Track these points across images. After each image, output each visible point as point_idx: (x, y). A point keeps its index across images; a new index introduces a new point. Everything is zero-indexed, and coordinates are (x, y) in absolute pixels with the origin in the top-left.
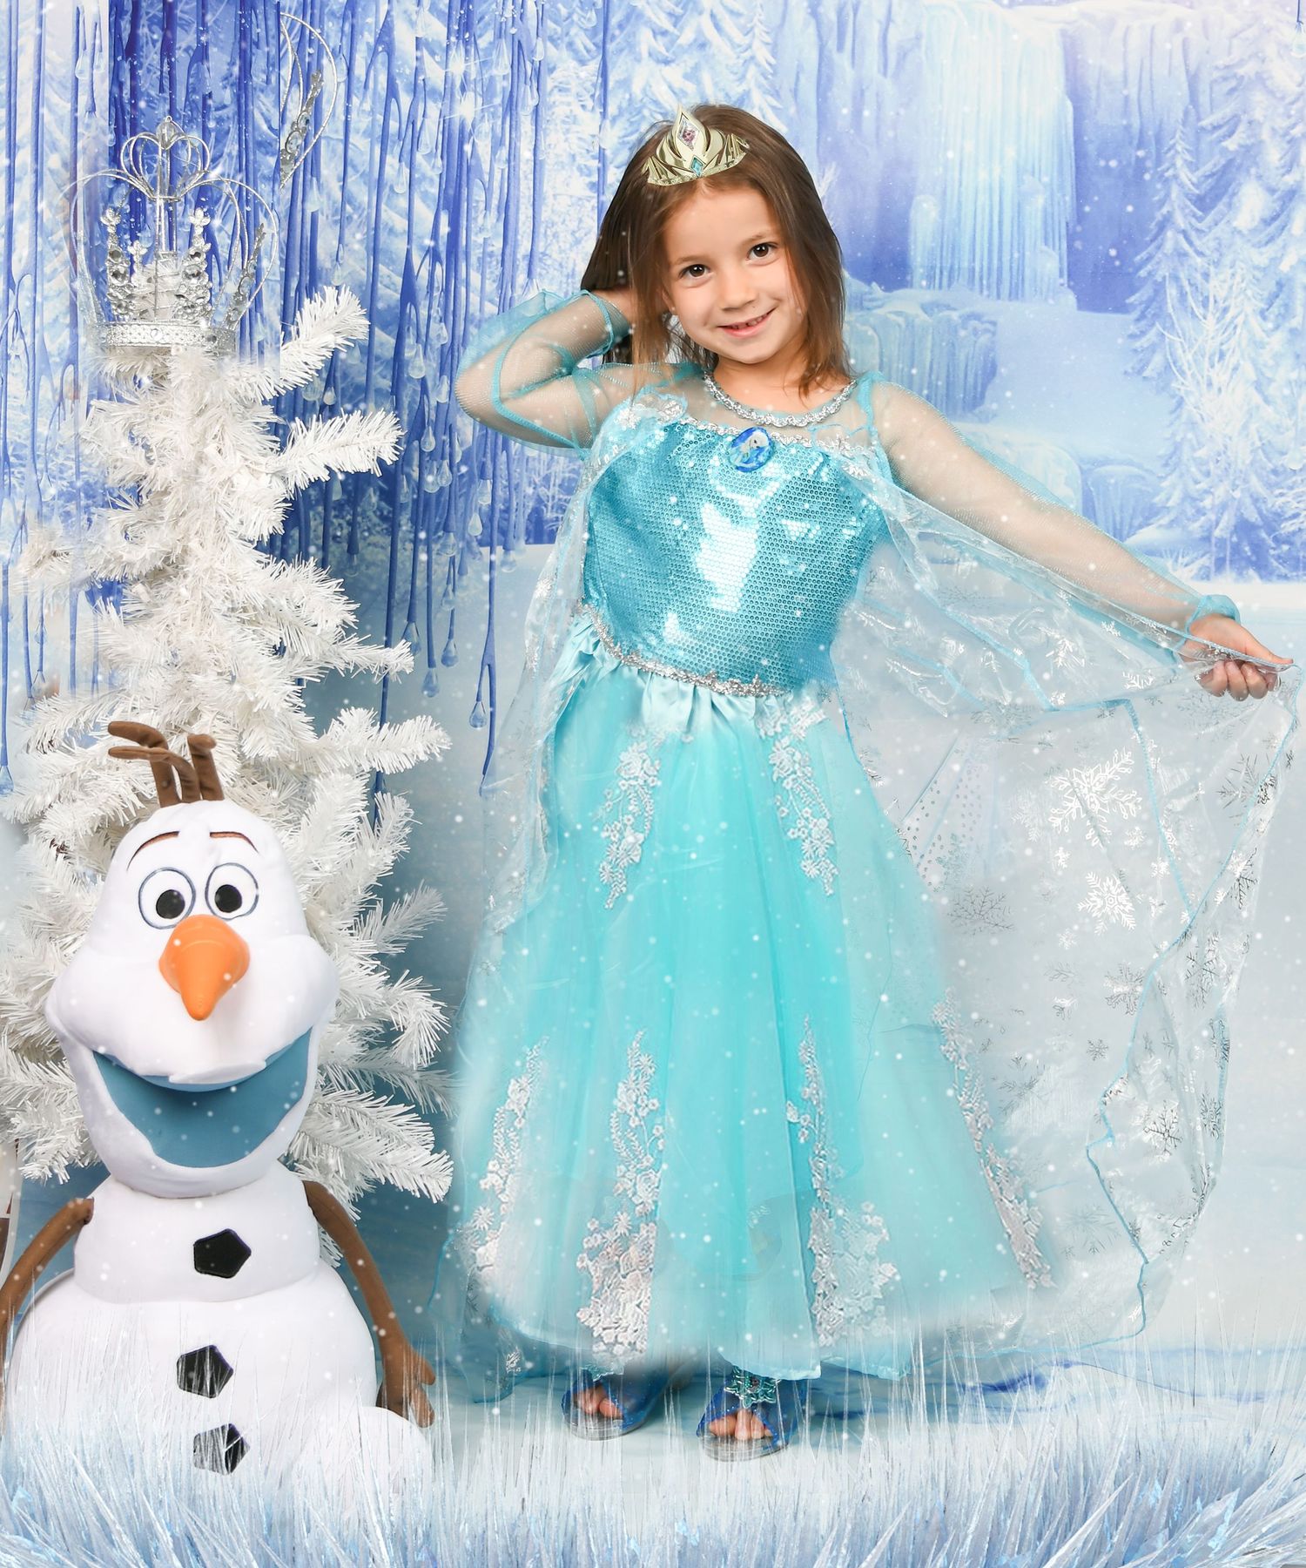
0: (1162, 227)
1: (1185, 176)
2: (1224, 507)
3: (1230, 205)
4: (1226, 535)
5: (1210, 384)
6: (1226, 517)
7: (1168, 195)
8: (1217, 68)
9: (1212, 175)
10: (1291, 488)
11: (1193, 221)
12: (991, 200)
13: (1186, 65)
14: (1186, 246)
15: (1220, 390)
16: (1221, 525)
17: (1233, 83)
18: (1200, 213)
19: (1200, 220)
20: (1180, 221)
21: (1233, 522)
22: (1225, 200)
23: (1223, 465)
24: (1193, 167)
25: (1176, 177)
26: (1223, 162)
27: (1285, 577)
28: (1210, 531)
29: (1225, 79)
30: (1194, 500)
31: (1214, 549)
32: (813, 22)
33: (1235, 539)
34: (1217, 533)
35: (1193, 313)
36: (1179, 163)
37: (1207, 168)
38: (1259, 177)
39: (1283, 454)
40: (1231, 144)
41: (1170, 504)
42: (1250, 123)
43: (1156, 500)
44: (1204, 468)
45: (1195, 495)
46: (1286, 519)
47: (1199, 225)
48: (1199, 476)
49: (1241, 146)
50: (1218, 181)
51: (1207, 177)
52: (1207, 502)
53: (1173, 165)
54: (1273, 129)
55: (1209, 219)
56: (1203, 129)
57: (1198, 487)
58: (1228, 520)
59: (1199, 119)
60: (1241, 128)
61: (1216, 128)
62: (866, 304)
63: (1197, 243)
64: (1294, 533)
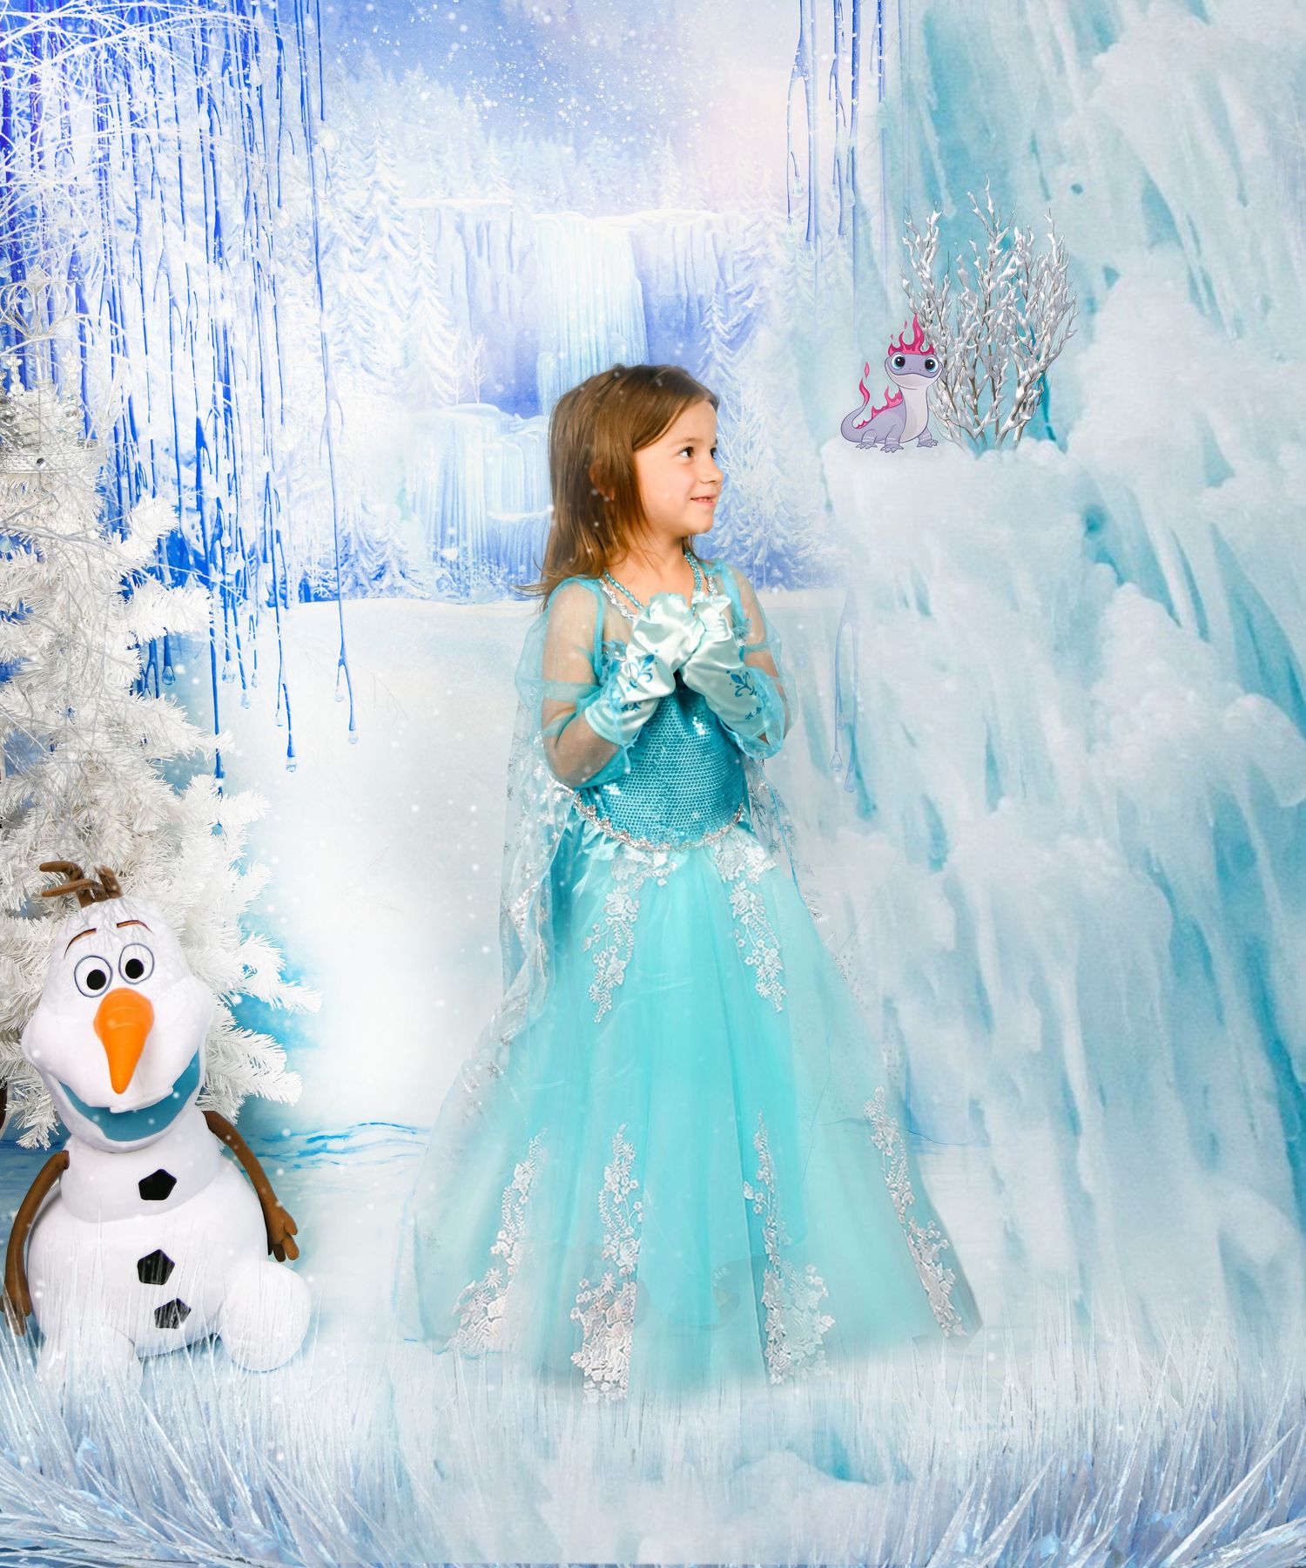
0: (706, 363)
1: (719, 326)
2: (759, 544)
3: (751, 345)
4: (762, 563)
5: (745, 464)
6: (761, 551)
7: (709, 341)
8: (736, 253)
9: (738, 325)
10: (803, 529)
11: (727, 357)
12: (590, 351)
13: (715, 251)
14: (724, 375)
15: (752, 467)
16: (759, 557)
17: (748, 263)
18: (731, 352)
19: (731, 356)
20: (718, 356)
21: (766, 554)
22: (748, 341)
23: (757, 517)
24: (724, 320)
25: (714, 328)
26: (744, 316)
27: (802, 587)
28: (751, 561)
29: (742, 260)
30: (740, 541)
31: (755, 573)
32: (460, 237)
33: (768, 565)
34: (756, 562)
35: (731, 418)
36: (715, 319)
37: (735, 320)
38: (769, 325)
39: (796, 507)
40: (749, 304)
41: (724, 545)
42: (761, 289)
43: (715, 543)
44: (745, 520)
45: (740, 538)
46: (801, 550)
47: (731, 360)
48: (742, 526)
49: (755, 304)
50: (742, 329)
51: (735, 327)
52: (749, 542)
53: (711, 320)
54: (777, 292)
55: (738, 354)
56: (729, 294)
57: (742, 532)
58: (762, 552)
59: (726, 288)
60: (755, 292)
61: (738, 293)
62: (512, 428)
63: (731, 371)
64: (806, 558)
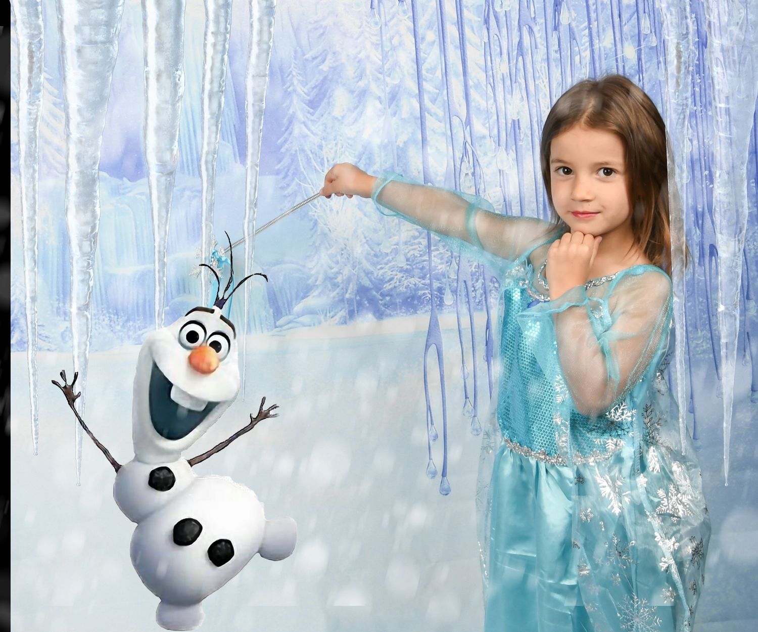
0: (290, 122)
1: (300, 89)
2: (349, 280)
3: (329, 103)
4: (353, 297)
5: (331, 210)
6: (351, 286)
7: (291, 102)
8: (310, 23)
9: (316, 86)
10: (387, 264)
11: (309, 115)
12: (187, 118)
13: (292, 23)
14: (306, 131)
15: (338, 212)
16: (349, 291)
17: (321, 31)
18: (312, 110)
19: (312, 114)
20: (300, 116)
21: (355, 288)
22: (325, 100)
23: (345, 256)
24: (304, 83)
25: (295, 91)
26: (321, 78)
27: (390, 315)
28: (343, 295)
29: (316, 29)
30: (331, 279)
31: (347, 306)
33: (358, 298)
34: (347, 296)
35: (316, 170)
36: (295, 82)
37: (312, 83)
38: (344, 85)
39: (379, 244)
40: (324, 67)
41: (318, 283)
42: (334, 53)
43: (310, 282)
44: (334, 259)
45: (332, 276)
46: (386, 282)
47: (312, 118)
48: (333, 265)
49: (330, 68)
50: (320, 89)
51: (313, 88)
52: (339, 279)
53: (292, 84)
54: (348, 56)
55: (318, 113)
56: (306, 60)
57: (333, 271)
58: (352, 288)
59: (304, 55)
60: (329, 57)
61: (314, 58)
62: (121, 191)
63: (313, 128)
64: (391, 290)
